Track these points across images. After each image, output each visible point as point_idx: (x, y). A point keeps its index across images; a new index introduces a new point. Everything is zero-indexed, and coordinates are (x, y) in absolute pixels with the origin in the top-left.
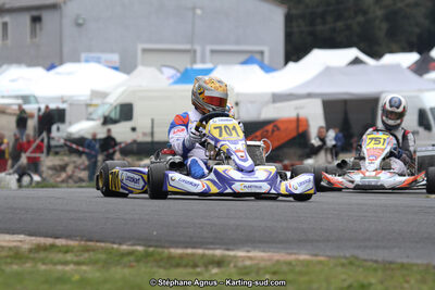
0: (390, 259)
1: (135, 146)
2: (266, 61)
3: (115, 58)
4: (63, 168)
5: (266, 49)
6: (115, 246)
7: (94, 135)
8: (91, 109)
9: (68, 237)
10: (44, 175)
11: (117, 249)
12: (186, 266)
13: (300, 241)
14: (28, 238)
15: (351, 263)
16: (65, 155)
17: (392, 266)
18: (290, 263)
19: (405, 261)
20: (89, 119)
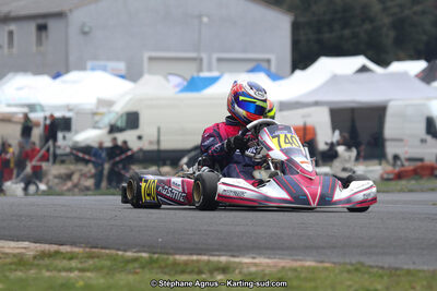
0: (397, 266)
1: (141, 154)
2: (273, 69)
3: (121, 66)
4: (69, 177)
5: (273, 57)
6: (120, 253)
7: (101, 144)
8: (97, 118)
9: (73, 244)
10: (50, 184)
11: (122, 256)
12: (191, 272)
13: (306, 248)
14: (33, 245)
15: (357, 270)
16: (71, 163)
17: (398, 272)
18: (295, 270)
19: (412, 267)
20: (95, 127)
